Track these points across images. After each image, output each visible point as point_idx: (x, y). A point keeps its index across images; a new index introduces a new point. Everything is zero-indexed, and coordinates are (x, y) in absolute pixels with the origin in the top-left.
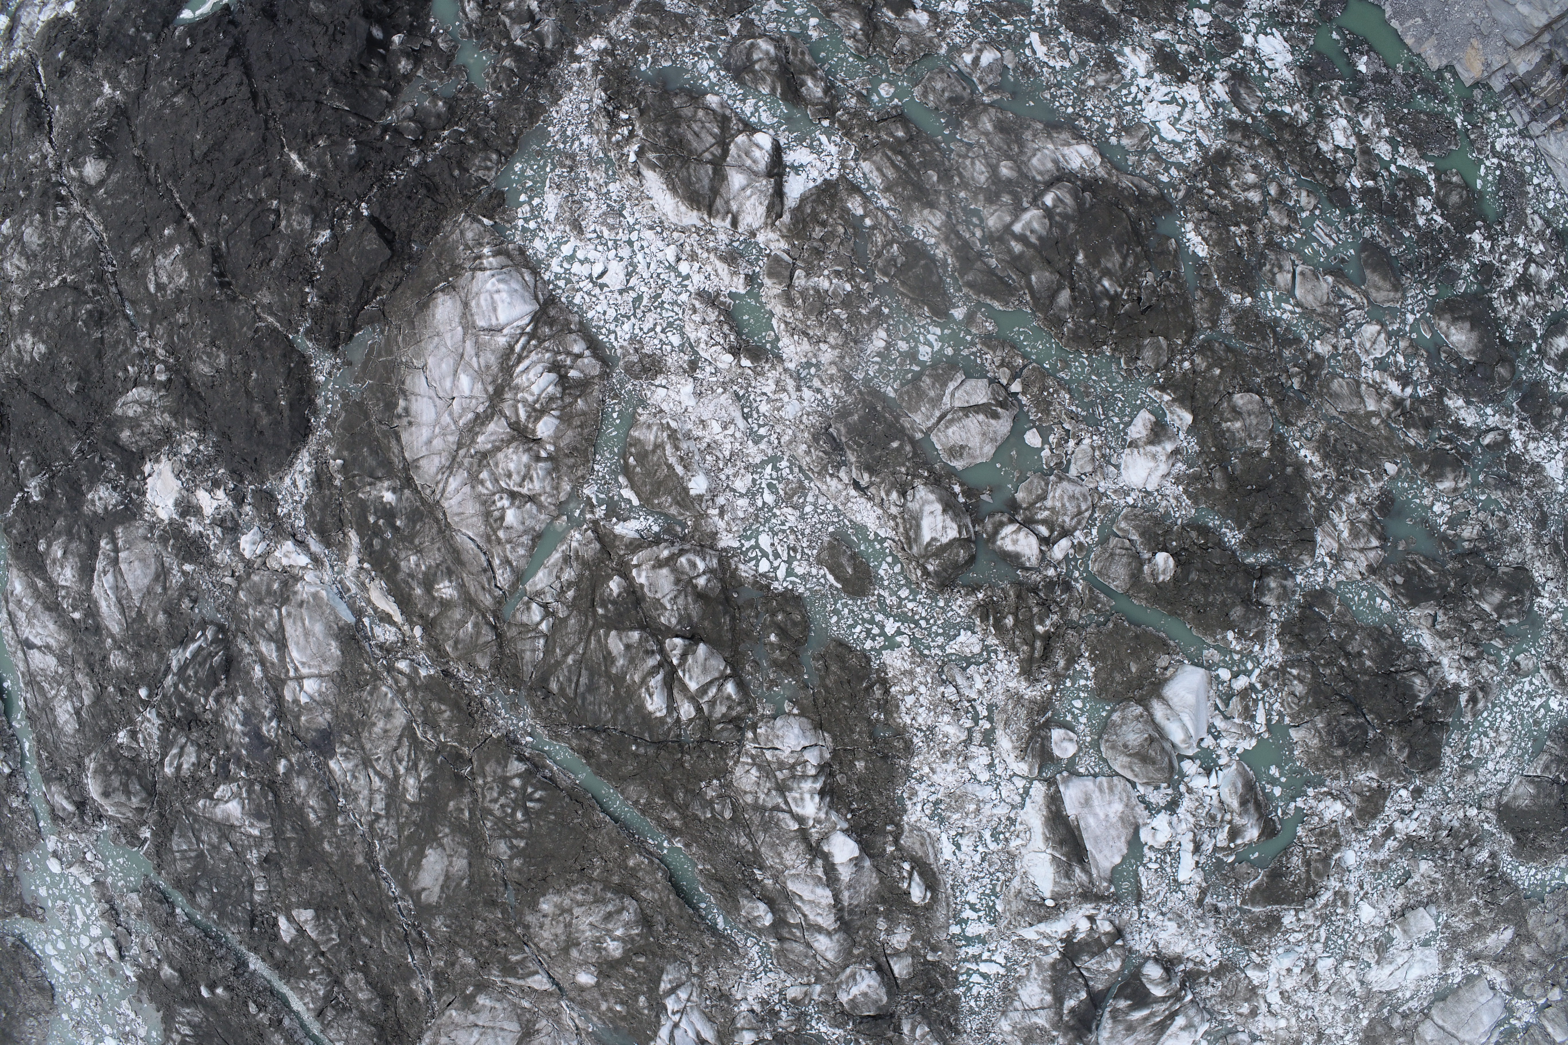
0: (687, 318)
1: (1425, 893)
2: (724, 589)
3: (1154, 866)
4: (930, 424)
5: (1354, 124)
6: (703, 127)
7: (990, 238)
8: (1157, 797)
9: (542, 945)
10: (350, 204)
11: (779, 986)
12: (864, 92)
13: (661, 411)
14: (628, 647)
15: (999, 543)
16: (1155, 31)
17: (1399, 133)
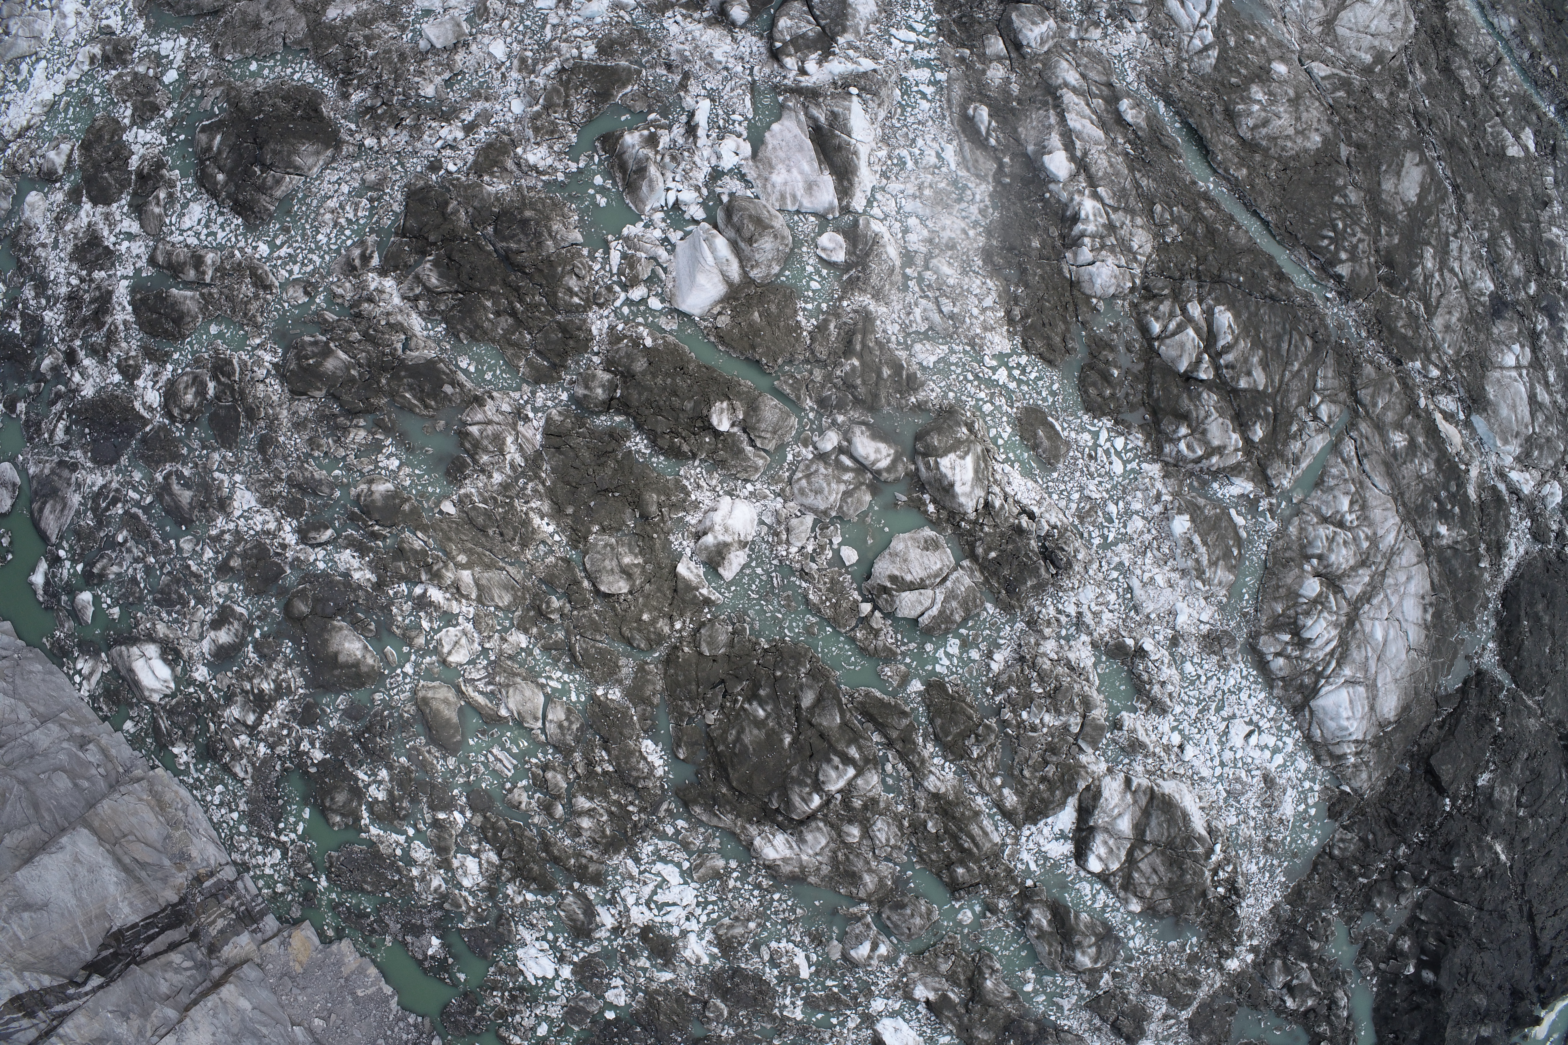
0: (1178, 689)
1: (430, 63)
2: (1157, 422)
3: (736, 117)
4: (955, 575)
5: (454, 882)
6: (1148, 879)
7: (876, 764)
8: (734, 185)
9: (1317, 104)
10: (1459, 810)
11: (1107, 41)
12: (988, 914)
13: (1206, 599)
14: (1249, 374)
15: (892, 451)
16: (671, 981)
17: (398, 871)
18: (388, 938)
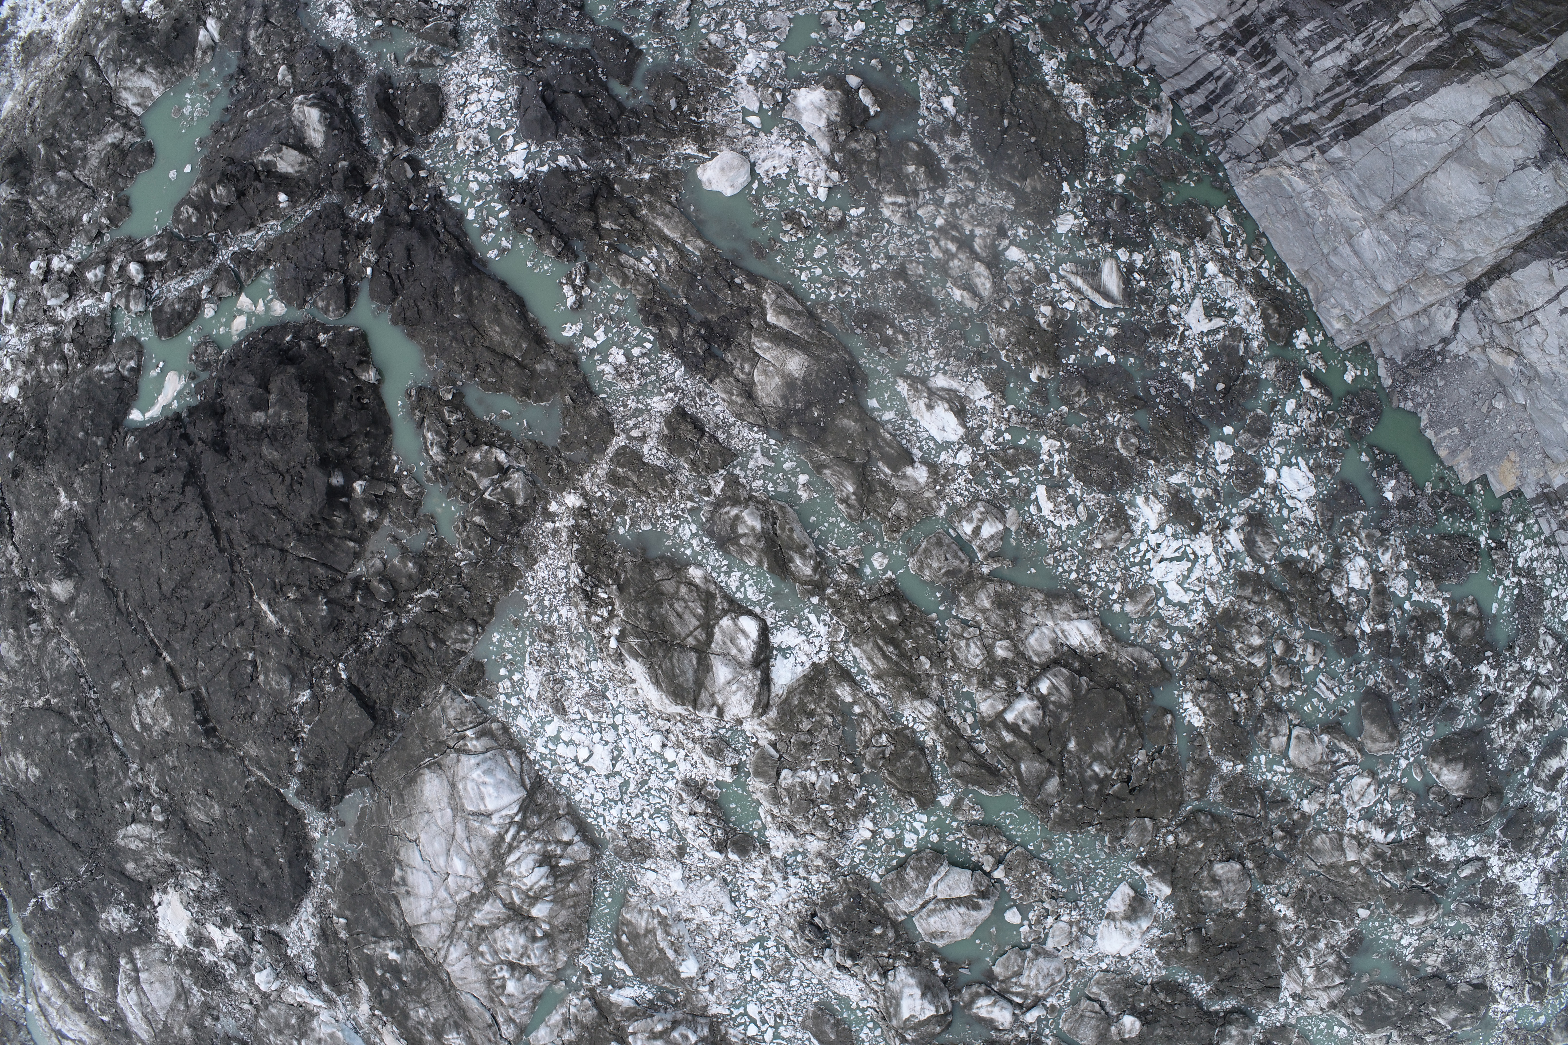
0: (674, 806)
4: (912, 910)
5: (1372, 561)
6: (687, 607)
7: (982, 723)
10: (327, 664)
12: (856, 565)
13: (652, 893)
15: (975, 1010)
16: (1171, 473)
17: (1419, 564)
18: (1429, 491)
